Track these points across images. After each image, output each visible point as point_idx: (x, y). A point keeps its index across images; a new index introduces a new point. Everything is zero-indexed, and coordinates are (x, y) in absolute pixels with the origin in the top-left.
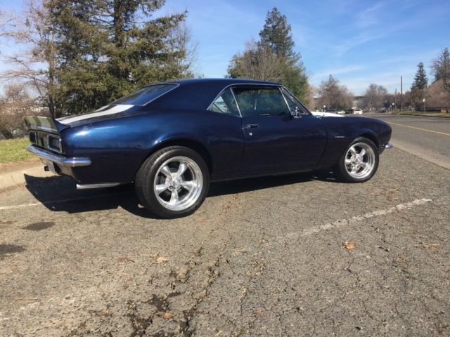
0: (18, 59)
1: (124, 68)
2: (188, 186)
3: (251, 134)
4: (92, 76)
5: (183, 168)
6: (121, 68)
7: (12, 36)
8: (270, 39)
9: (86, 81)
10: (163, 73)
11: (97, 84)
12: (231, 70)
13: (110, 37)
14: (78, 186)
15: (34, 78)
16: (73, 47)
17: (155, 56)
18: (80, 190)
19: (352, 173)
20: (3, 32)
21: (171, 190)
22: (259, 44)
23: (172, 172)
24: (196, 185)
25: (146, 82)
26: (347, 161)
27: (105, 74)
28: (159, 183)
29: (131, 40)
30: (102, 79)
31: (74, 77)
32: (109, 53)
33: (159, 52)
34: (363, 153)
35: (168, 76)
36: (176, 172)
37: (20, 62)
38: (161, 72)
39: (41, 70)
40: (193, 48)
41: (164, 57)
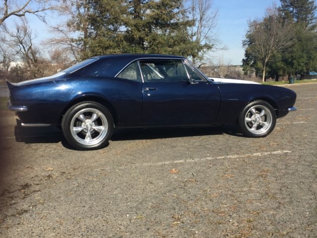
0: (60, 29)
1: (138, 36)
2: (99, 129)
3: (149, 95)
4: (111, 43)
5: (95, 117)
6: (135, 36)
7: (56, 9)
8: (291, 4)
9: (107, 48)
10: (173, 41)
11: (114, 50)
12: (249, 35)
13: (130, 10)
14: (22, 124)
15: (71, 45)
16: (98, 19)
17: (168, 25)
18: (24, 127)
19: (253, 130)
20: (49, 7)
21: (86, 131)
22: (279, 10)
23: (87, 119)
24: (103, 129)
25: (156, 48)
26: (247, 119)
27: (123, 42)
28: (75, 126)
29: (148, 12)
30: (120, 46)
31: (97, 45)
32: (126, 24)
33: (172, 21)
34: (263, 113)
35: (176, 43)
36: (90, 119)
37: (61, 31)
38: (171, 40)
39: (72, 39)
40: (213, 15)
41: (176, 26)
